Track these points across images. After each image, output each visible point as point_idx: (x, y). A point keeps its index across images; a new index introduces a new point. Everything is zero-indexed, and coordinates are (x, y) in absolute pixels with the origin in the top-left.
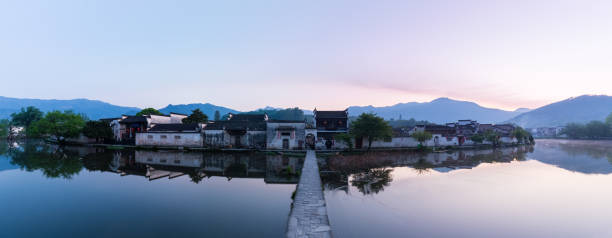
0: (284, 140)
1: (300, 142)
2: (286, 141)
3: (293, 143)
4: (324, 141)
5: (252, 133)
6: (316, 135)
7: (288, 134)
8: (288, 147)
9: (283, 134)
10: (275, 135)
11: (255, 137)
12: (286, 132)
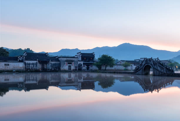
0: (69, 66)
1: (76, 67)
2: (70, 66)
3: (73, 68)
4: (86, 67)
5: (53, 63)
6: (82, 64)
7: (71, 63)
8: (70, 69)
9: (69, 63)
10: (65, 63)
11: (54, 64)
12: (70, 62)
